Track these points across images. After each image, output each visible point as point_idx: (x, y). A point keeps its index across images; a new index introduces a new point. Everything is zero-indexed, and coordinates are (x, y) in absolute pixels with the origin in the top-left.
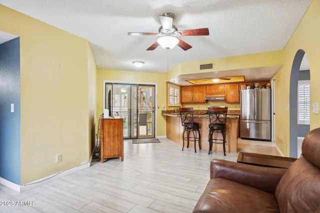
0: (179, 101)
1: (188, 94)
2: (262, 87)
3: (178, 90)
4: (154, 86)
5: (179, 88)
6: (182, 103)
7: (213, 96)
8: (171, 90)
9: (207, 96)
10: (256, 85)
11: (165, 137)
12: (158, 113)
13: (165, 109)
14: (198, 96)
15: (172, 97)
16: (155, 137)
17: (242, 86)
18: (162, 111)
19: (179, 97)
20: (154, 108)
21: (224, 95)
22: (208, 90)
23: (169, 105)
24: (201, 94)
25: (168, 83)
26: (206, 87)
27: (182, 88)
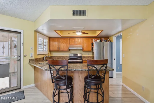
0: (47, 49)
1: (55, 44)
2: (107, 41)
3: (47, 40)
4: (20, 32)
5: (48, 38)
6: (50, 51)
7: (74, 46)
8: (40, 39)
9: (70, 46)
10: (103, 39)
11: (34, 85)
12: (25, 62)
13: (34, 58)
14: (63, 45)
15: (41, 46)
16: (20, 88)
17: (93, 40)
18: (29, 60)
19: (47, 46)
20: (20, 56)
21: (82, 46)
22: (70, 41)
23: (38, 54)
24: (65, 45)
25: (36, 31)
26: (69, 39)
27: (50, 39)
